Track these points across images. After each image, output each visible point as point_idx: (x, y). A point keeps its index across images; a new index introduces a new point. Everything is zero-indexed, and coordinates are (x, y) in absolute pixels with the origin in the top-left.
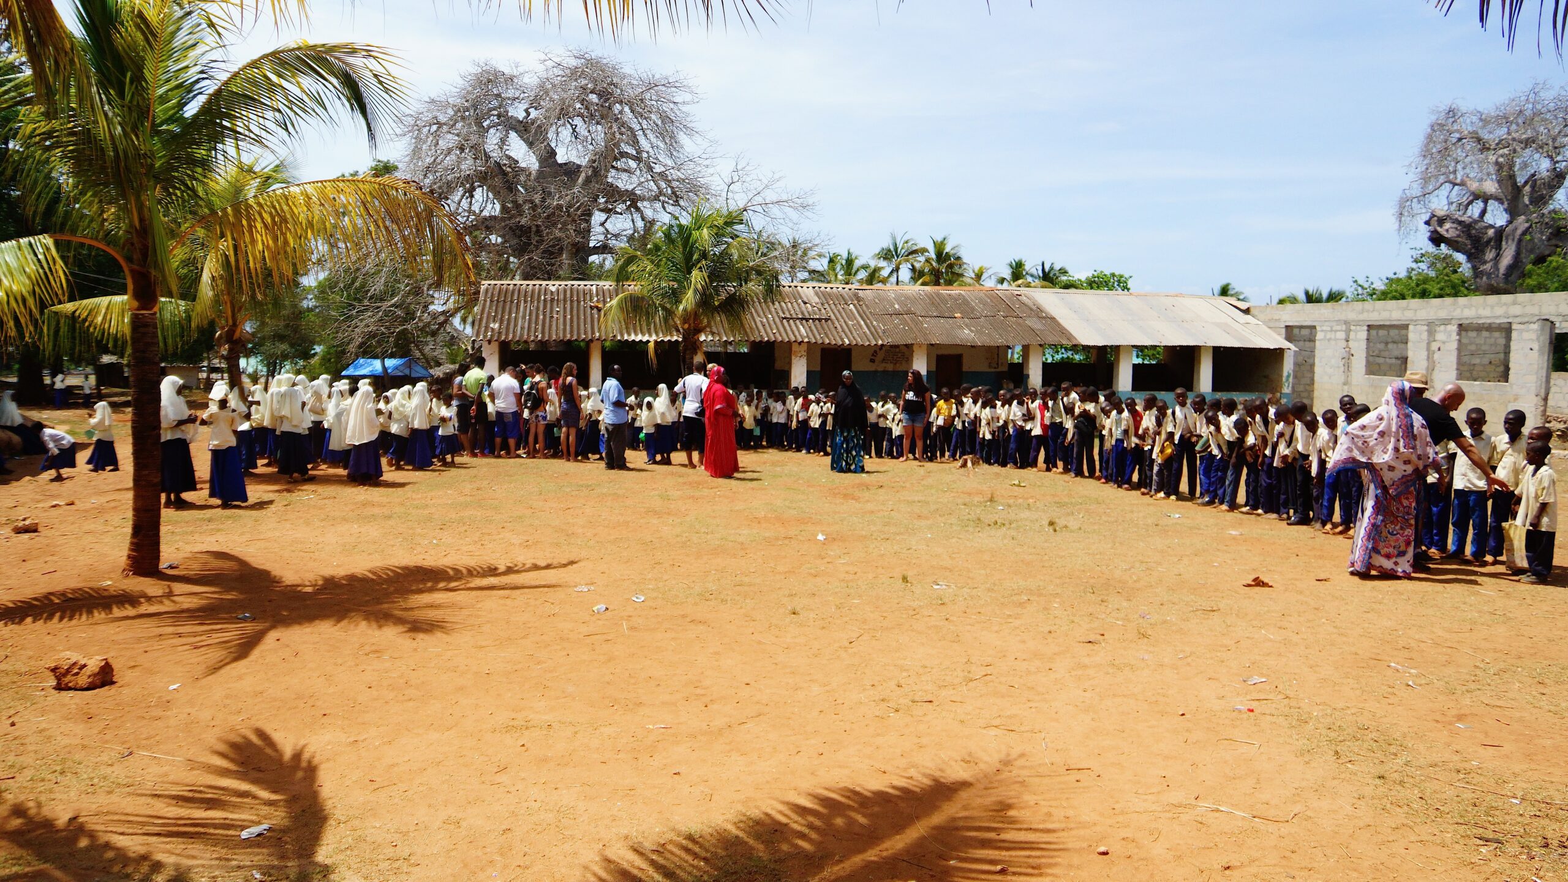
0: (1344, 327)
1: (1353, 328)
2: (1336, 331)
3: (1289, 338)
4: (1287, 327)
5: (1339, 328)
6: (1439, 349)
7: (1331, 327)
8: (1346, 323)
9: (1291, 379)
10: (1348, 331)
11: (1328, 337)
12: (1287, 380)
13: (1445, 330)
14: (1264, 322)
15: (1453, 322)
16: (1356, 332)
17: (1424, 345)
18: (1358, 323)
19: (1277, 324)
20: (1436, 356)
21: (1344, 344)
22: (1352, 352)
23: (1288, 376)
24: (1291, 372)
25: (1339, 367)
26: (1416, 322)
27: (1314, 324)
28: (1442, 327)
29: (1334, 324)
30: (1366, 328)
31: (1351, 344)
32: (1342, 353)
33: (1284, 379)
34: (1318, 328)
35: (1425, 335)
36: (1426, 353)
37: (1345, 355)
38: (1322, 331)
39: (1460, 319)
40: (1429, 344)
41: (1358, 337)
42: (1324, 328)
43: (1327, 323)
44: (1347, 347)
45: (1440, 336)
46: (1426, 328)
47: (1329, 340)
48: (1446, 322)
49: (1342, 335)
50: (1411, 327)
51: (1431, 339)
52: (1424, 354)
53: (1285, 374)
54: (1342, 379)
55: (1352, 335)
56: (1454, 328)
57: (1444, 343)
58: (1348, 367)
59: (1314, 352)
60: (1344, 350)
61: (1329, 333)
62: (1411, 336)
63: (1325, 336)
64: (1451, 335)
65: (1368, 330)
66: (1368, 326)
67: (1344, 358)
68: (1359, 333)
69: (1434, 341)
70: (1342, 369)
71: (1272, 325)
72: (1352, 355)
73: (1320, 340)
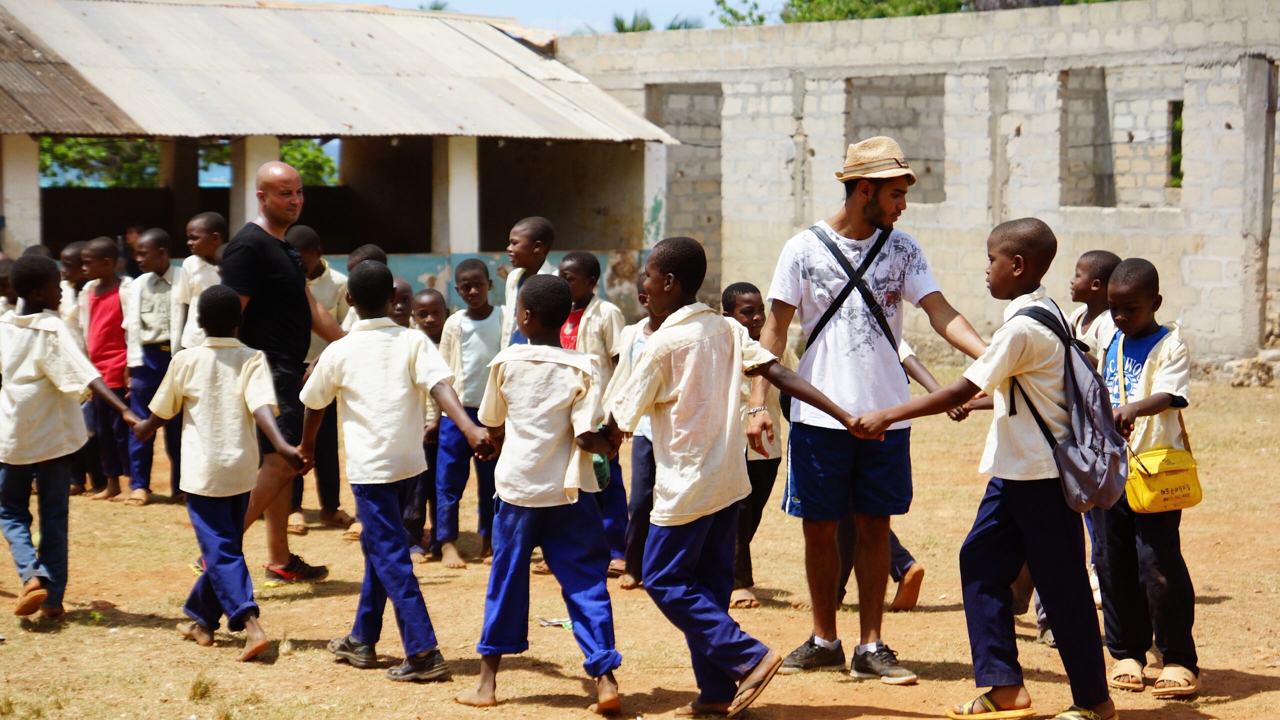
0: (789, 85)
1: (810, 86)
2: (771, 95)
3: (654, 116)
4: (649, 87)
5: (776, 86)
6: (1018, 132)
7: (759, 85)
8: (795, 75)
9: (662, 217)
10: (799, 95)
11: (751, 109)
12: (654, 219)
13: (1030, 85)
14: (593, 77)
15: (1048, 66)
16: (819, 95)
17: (982, 123)
18: (822, 74)
19: (625, 81)
20: (1012, 149)
21: (790, 126)
22: (812, 145)
23: (656, 209)
24: (662, 198)
25: (780, 183)
26: (961, 68)
27: (715, 78)
28: (1024, 79)
29: (766, 77)
30: (842, 85)
31: (808, 125)
32: (789, 147)
33: (647, 216)
34: (727, 89)
35: (983, 100)
36: (988, 143)
37: (794, 153)
38: (736, 95)
39: (1064, 59)
40: (993, 121)
41: (825, 107)
42: (741, 88)
43: (747, 77)
44: (799, 132)
45: (1019, 101)
46: (985, 81)
47: (754, 117)
48: (1032, 67)
49: (784, 105)
50: (950, 82)
51: (999, 109)
52: (983, 144)
53: (649, 204)
54: (790, 212)
55: (810, 104)
56: (1049, 81)
57: (1028, 116)
58: (802, 181)
59: (720, 147)
60: (791, 141)
61: (753, 100)
62: (951, 101)
63: (744, 108)
64: (1043, 98)
65: (848, 92)
66: (848, 80)
67: (792, 160)
68: (826, 98)
69: (1006, 112)
70: (788, 187)
71: (611, 83)
72: (812, 153)
73: (731, 118)
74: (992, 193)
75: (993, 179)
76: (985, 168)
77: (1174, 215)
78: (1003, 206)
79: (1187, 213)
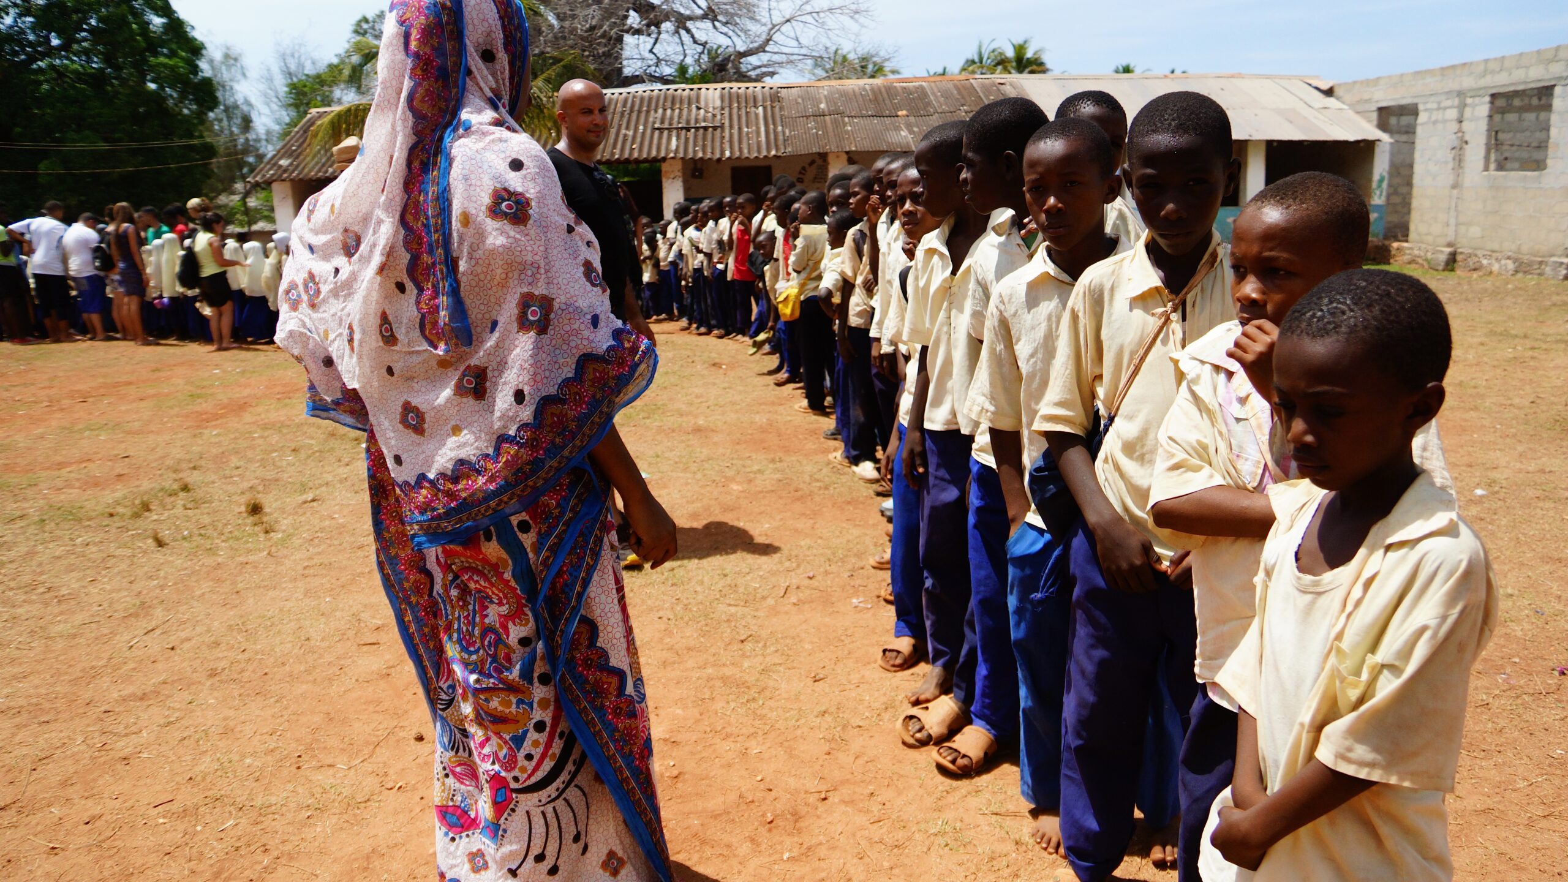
0: (1456, 101)
1: (1469, 101)
2: (1445, 108)
3: (1383, 126)
4: (1381, 109)
5: (1449, 103)
7: (1439, 103)
8: (1461, 94)
9: (1385, 185)
10: (1462, 107)
11: (1433, 118)
12: (1379, 186)
14: (1351, 106)
16: (1474, 106)
18: (1476, 93)
19: (1368, 107)
21: (1454, 126)
22: (1467, 138)
23: (1381, 181)
24: (1385, 174)
25: (1446, 163)
27: (1415, 101)
29: (1443, 97)
30: (1488, 99)
31: (1466, 125)
32: (1452, 140)
33: (1374, 185)
34: (1421, 107)
37: (1456, 143)
38: (1426, 110)
41: (1477, 113)
42: (1429, 106)
43: (1433, 99)
44: (1460, 131)
47: (1435, 122)
49: (1452, 114)
53: (1376, 177)
54: (1451, 180)
55: (1468, 112)
58: (1459, 161)
59: (1413, 143)
60: (1454, 137)
61: (1435, 113)
63: (1430, 118)
65: (1491, 103)
66: (1492, 96)
67: (1453, 148)
68: (1477, 108)
70: (1451, 165)
71: (1360, 108)
72: (1466, 143)
73: (1422, 124)
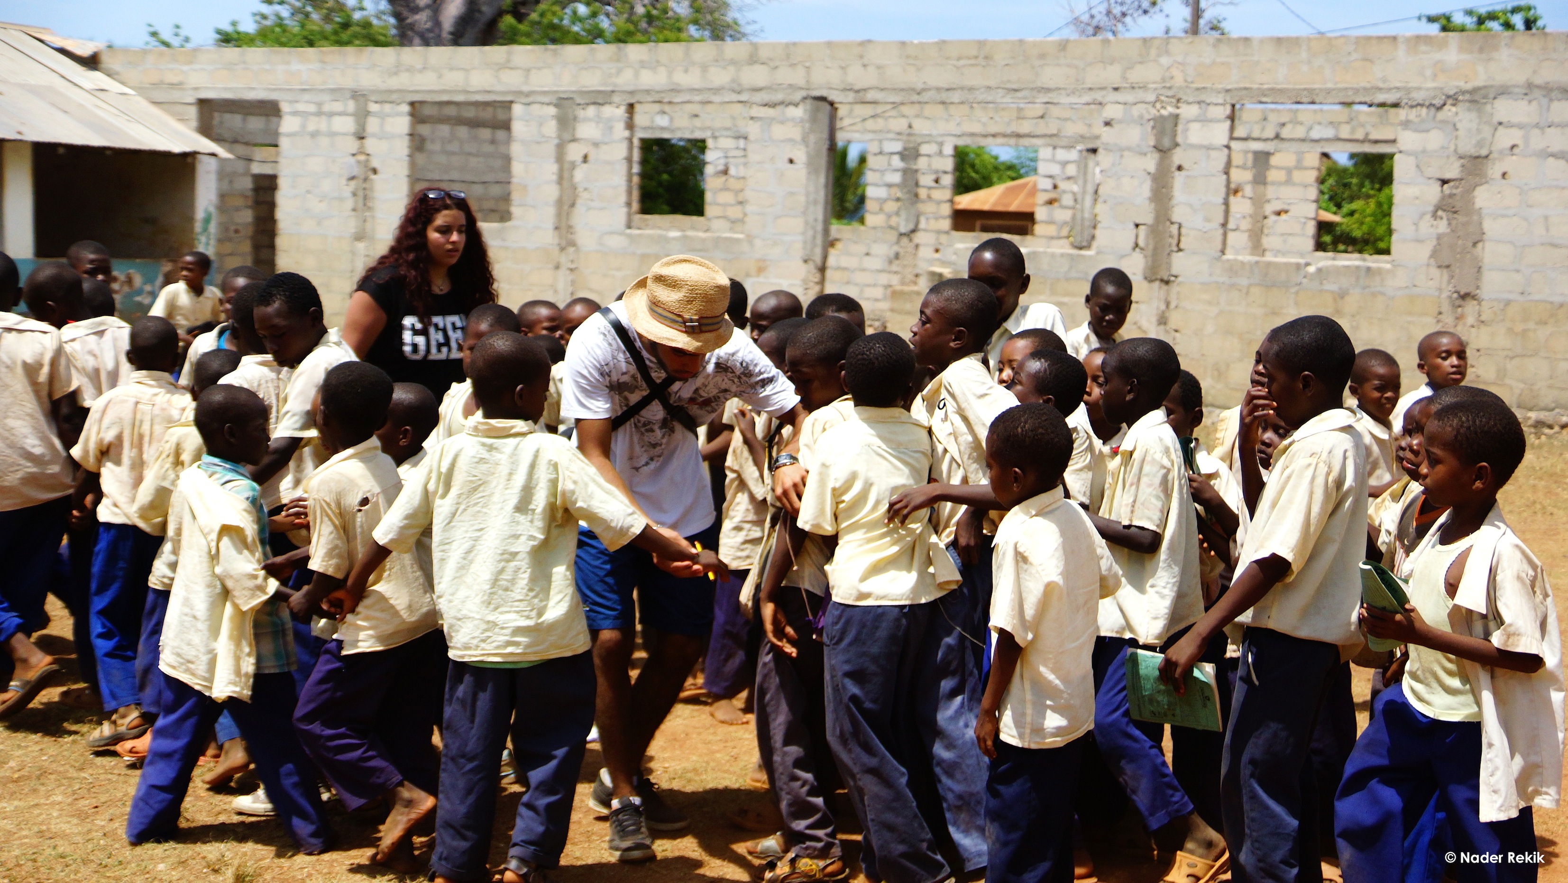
0: (351, 106)
1: (373, 107)
2: (331, 114)
3: (206, 129)
4: (201, 102)
5: (337, 107)
6: (585, 159)
8: (357, 95)
9: (213, 228)
10: (362, 116)
11: (311, 127)
12: (205, 229)
13: (598, 116)
14: (142, 91)
15: (616, 98)
16: (382, 116)
17: (550, 148)
18: (386, 97)
19: (176, 95)
20: (579, 175)
21: (353, 145)
22: (375, 163)
23: (207, 220)
24: (212, 209)
25: (341, 199)
26: (528, 97)
27: (271, 96)
28: (591, 111)
29: (326, 97)
30: (406, 108)
31: (370, 144)
32: (351, 165)
33: (198, 227)
34: (285, 107)
35: (551, 128)
36: (555, 168)
37: (356, 171)
38: (295, 113)
39: (632, 93)
40: (561, 148)
41: (388, 128)
42: (301, 107)
43: (307, 97)
44: (361, 152)
45: (587, 130)
46: (552, 110)
47: (314, 135)
48: (600, 99)
49: (346, 124)
50: (517, 110)
51: (567, 136)
52: (551, 169)
53: (200, 214)
54: (351, 226)
55: (372, 125)
56: (616, 113)
57: (596, 145)
58: (364, 198)
60: (352, 160)
61: (314, 119)
62: (518, 127)
63: (304, 126)
64: (611, 128)
65: (412, 114)
66: (412, 104)
67: (353, 178)
68: (390, 120)
69: (574, 140)
70: (350, 203)
71: (160, 96)
72: (375, 171)
73: (290, 135)
74: (559, 215)
75: (560, 202)
76: (552, 192)
77: (738, 241)
78: (570, 227)
79: (750, 239)
